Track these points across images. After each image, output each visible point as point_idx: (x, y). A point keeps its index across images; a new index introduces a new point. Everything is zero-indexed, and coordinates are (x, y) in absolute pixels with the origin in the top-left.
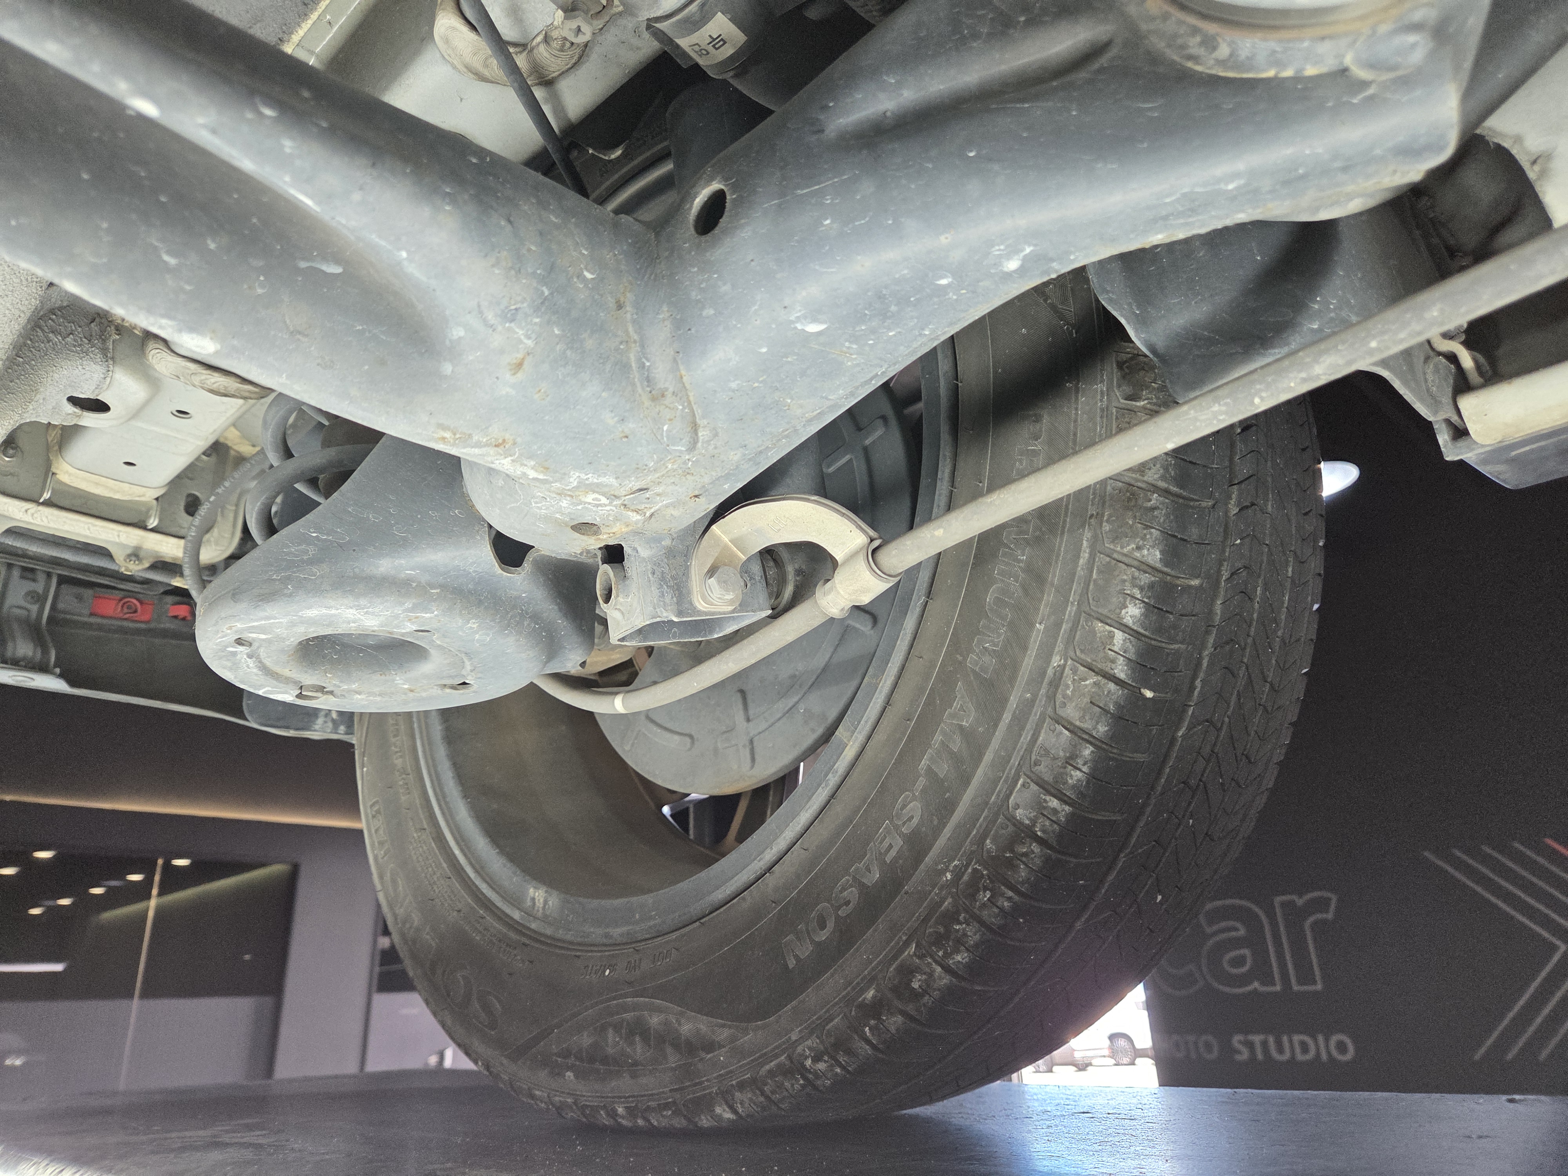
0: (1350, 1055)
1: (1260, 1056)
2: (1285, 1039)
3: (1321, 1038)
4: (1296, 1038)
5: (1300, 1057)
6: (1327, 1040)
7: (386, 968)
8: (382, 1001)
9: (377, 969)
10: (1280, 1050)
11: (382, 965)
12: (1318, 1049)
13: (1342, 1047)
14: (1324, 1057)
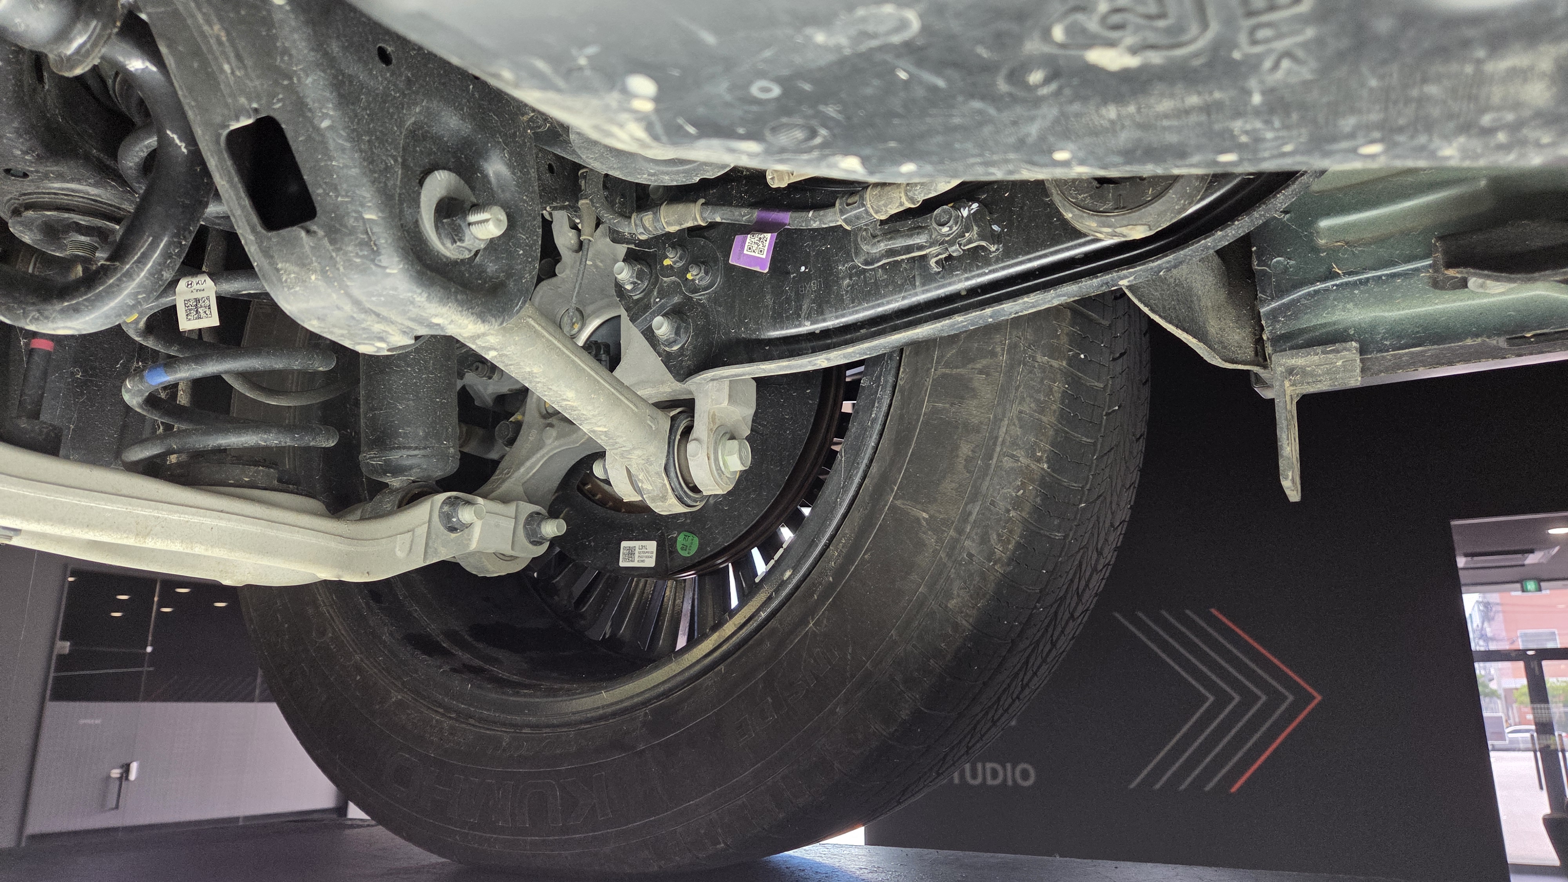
0: (1030, 782)
1: (956, 781)
2: (979, 766)
3: (1009, 766)
4: (989, 766)
5: (990, 782)
6: (1013, 769)
7: (59, 674)
8: (56, 710)
9: (52, 675)
10: (974, 776)
11: (57, 670)
12: (1005, 775)
13: (1025, 775)
14: (1010, 783)
